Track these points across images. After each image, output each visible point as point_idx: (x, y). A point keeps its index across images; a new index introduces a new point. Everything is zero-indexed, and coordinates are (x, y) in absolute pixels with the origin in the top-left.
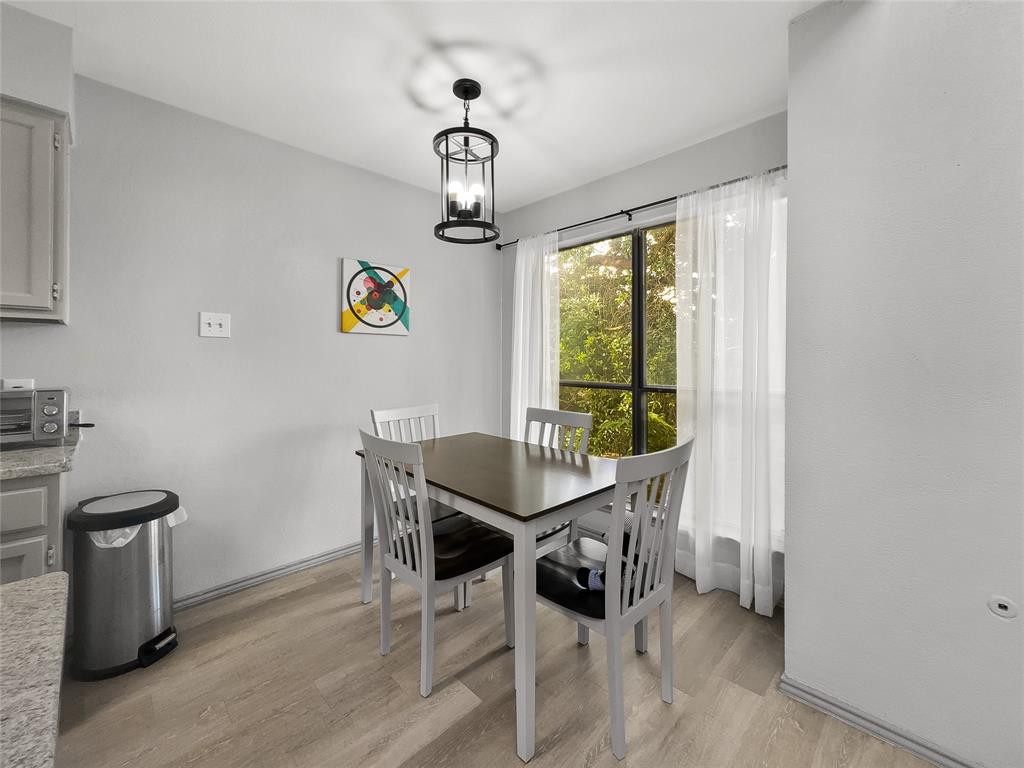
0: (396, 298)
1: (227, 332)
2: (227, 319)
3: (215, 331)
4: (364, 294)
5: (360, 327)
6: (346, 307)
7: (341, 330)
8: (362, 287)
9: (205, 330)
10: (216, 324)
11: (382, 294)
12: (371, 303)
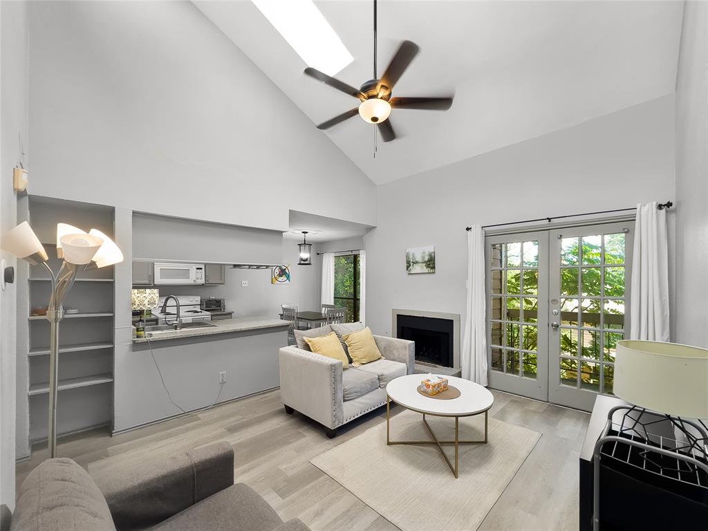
0: (286, 273)
1: (248, 285)
3: (245, 285)
4: (278, 273)
5: (277, 282)
6: (273, 277)
7: (272, 283)
8: (277, 271)
9: (243, 285)
10: (245, 283)
11: (283, 272)
12: (280, 275)
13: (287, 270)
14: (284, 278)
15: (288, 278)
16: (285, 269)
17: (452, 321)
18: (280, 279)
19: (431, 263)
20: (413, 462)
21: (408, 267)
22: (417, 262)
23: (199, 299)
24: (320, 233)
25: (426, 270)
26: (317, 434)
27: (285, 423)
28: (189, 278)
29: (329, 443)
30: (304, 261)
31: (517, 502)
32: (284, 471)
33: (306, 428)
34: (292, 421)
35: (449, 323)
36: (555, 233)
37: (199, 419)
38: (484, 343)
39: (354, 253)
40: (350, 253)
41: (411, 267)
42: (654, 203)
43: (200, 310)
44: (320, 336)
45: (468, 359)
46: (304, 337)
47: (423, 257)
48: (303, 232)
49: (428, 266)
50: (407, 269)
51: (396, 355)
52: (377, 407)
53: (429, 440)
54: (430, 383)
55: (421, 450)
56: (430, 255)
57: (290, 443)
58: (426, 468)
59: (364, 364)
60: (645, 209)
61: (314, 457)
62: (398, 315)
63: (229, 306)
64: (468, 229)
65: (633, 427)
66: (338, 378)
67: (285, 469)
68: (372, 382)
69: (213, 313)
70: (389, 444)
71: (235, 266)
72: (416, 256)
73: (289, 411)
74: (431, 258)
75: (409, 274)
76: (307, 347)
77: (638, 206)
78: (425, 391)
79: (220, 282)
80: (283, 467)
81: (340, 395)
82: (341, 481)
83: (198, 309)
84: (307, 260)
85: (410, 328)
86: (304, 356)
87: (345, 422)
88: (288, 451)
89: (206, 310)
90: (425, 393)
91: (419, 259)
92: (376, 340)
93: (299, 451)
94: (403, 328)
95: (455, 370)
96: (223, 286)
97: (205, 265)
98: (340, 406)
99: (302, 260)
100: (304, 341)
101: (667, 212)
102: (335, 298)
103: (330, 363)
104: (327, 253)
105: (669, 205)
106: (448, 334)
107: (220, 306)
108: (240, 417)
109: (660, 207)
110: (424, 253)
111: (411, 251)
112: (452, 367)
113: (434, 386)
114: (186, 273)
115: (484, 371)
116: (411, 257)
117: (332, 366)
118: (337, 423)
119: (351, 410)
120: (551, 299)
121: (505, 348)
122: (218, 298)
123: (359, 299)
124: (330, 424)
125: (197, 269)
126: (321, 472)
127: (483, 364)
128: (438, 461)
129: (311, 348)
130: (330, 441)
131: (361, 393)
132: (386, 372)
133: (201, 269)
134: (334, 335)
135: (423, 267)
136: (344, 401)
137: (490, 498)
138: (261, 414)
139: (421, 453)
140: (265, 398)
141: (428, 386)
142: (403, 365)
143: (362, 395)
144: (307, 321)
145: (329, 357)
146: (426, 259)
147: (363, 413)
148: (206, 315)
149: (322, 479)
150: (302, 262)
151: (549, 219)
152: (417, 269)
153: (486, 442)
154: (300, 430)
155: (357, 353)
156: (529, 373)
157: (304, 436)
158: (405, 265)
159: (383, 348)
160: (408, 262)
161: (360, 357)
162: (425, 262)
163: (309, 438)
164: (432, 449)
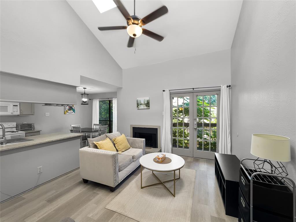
0: (73, 109)
1: (49, 115)
2: (49, 113)
3: (47, 115)
4: (68, 108)
5: (67, 113)
6: (65, 111)
7: (65, 114)
8: (67, 107)
9: (46, 115)
10: (48, 114)
11: (71, 108)
12: (69, 110)
13: (73, 107)
14: (72, 111)
15: (74, 111)
16: (72, 107)
17: (157, 129)
18: (69, 112)
19: (148, 104)
20: (155, 195)
21: (137, 106)
22: (142, 104)
23: (16, 124)
24: (93, 89)
25: (146, 108)
26: (105, 191)
27: (84, 189)
28: (7, 112)
29: (112, 194)
30: (84, 102)
31: (199, 201)
32: (92, 218)
33: (97, 189)
34: (89, 187)
35: (156, 130)
36: (195, 94)
37: (24, 199)
38: (170, 137)
39: (109, 99)
40: (107, 99)
41: (139, 106)
42: (226, 85)
43: (15, 131)
44: (101, 140)
45: (164, 144)
46: (94, 142)
47: (144, 102)
48: (83, 88)
49: (147, 106)
50: (137, 107)
51: (137, 146)
52: (132, 171)
53: (158, 182)
54: (160, 157)
55: (157, 187)
56: (148, 101)
57: (91, 200)
58: (161, 196)
59: (123, 152)
60: (223, 87)
61: (107, 204)
62: (133, 127)
63: (37, 128)
64: (163, 91)
65: (263, 167)
66: (117, 161)
67: (92, 216)
68: (130, 160)
69: (26, 132)
70: (142, 188)
71: (46, 104)
72: (141, 101)
73: (86, 182)
74: (148, 102)
75: (138, 109)
76: (96, 147)
77: (222, 86)
78: (158, 161)
79: (31, 114)
80: (90, 216)
81: (117, 169)
82: (126, 214)
83: (15, 130)
84: (86, 102)
85: (139, 133)
86: (96, 151)
87: (120, 182)
88: (91, 204)
89: (21, 130)
90: (158, 162)
91: (142, 102)
92: (127, 139)
93: (98, 203)
94: (135, 133)
95: (158, 149)
96: (33, 116)
97: (20, 103)
98: (118, 174)
99: (83, 102)
100: (94, 144)
101: (229, 88)
102: (99, 120)
103: (112, 154)
104: (95, 99)
105: (230, 86)
106: (155, 134)
107: (31, 127)
108: (55, 191)
109: (227, 86)
110: (145, 100)
111: (139, 99)
112: (157, 148)
113: (161, 158)
114: (5, 108)
115: (170, 148)
116: (139, 101)
117: (113, 155)
118: (116, 183)
119: (122, 175)
120: (194, 119)
121: (177, 138)
122: (29, 122)
123: (112, 121)
124: (112, 185)
125: (14, 106)
126: (113, 212)
127: (170, 145)
128: (164, 191)
129: (98, 147)
130: (113, 193)
131: (126, 166)
132: (135, 154)
133: (17, 106)
134: (108, 139)
135: (144, 106)
136: (119, 171)
137: (190, 202)
138: (68, 187)
139: (157, 189)
140: (68, 177)
141: (159, 159)
142: (141, 150)
143: (127, 167)
144: (86, 133)
145: (108, 150)
146: (146, 103)
147: (127, 176)
148: (22, 133)
149: (115, 216)
150: (83, 103)
151: (193, 89)
152: (142, 107)
153: (179, 178)
154: (95, 191)
155: (120, 147)
156: (187, 147)
157: (98, 194)
158: (136, 105)
159: (131, 143)
160: (138, 104)
161: (122, 148)
162: (145, 104)
163: (101, 194)
164: (160, 186)
